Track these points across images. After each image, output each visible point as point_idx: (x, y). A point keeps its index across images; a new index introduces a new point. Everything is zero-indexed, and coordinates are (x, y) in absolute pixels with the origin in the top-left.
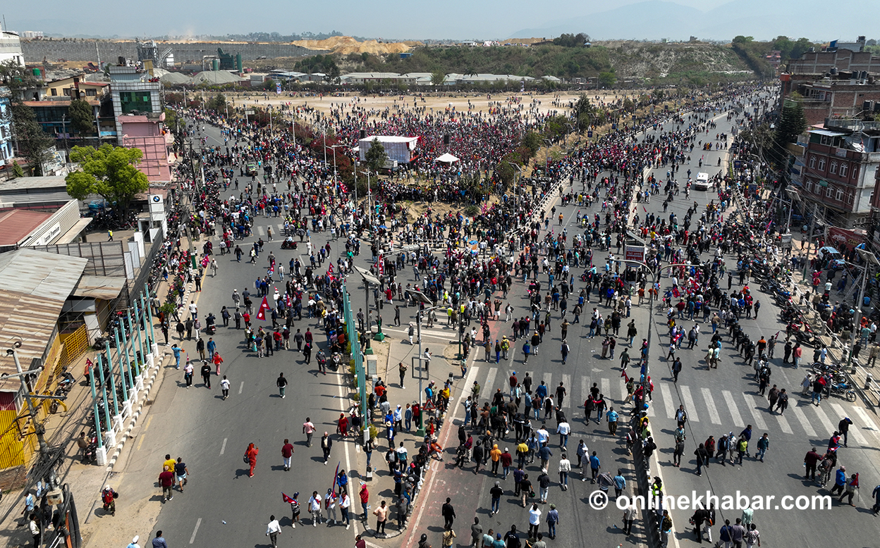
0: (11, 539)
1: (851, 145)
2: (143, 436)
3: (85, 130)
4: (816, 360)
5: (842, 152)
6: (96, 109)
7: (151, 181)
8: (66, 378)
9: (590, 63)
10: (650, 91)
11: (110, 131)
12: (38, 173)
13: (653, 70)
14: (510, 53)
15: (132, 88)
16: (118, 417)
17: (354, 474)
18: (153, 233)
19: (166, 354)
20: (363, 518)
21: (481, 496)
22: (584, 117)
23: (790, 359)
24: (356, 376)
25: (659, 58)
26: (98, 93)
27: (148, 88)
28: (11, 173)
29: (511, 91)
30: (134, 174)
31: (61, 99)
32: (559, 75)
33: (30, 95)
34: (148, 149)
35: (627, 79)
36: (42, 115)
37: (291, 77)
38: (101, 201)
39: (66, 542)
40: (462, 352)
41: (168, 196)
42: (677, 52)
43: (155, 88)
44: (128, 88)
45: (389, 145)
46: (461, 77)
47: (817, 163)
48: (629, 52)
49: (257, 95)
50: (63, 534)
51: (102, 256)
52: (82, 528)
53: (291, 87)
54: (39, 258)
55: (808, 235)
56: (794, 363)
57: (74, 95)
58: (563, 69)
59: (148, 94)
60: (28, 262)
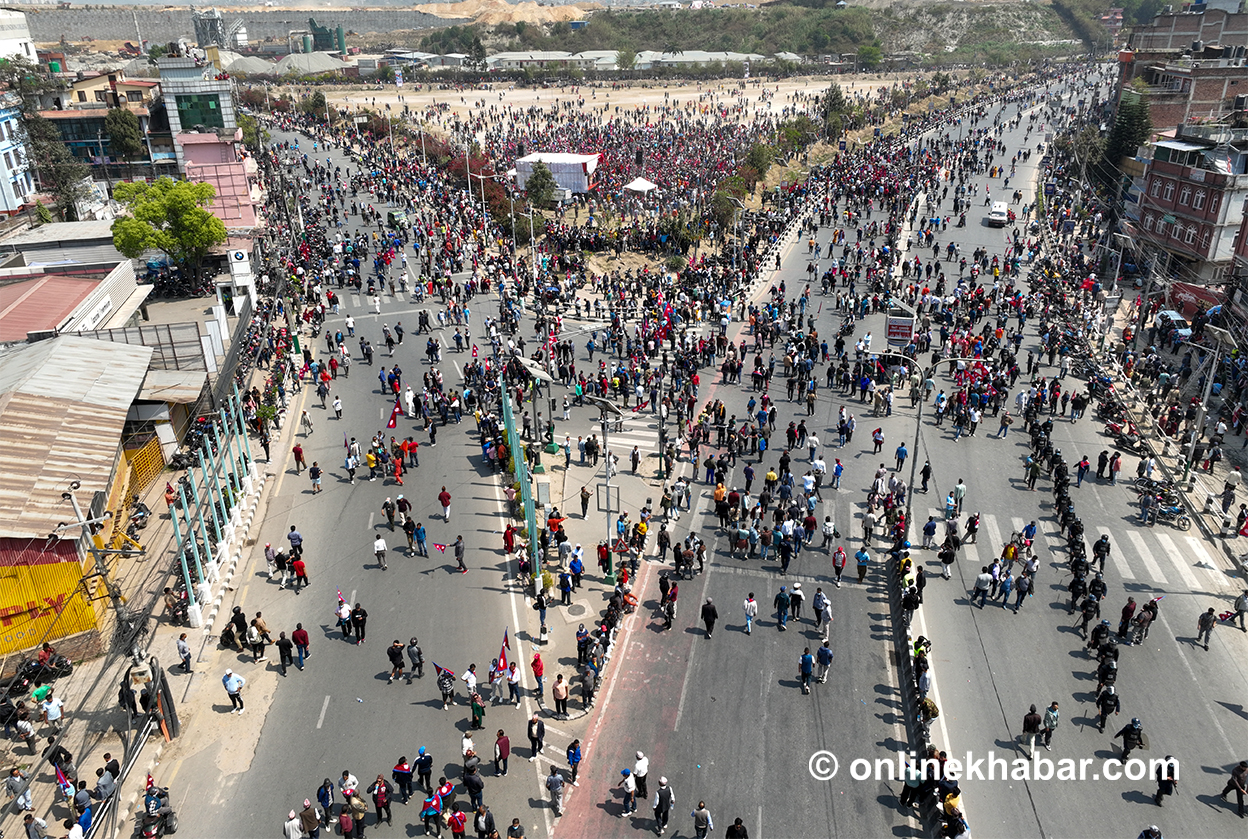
0: (91, 724)
1: (1213, 163)
2: (246, 588)
3: (131, 152)
4: (1140, 475)
5: (1198, 174)
6: (144, 121)
7: (231, 227)
8: (139, 510)
9: (845, 32)
10: (930, 75)
11: (167, 152)
12: (70, 216)
13: (935, 41)
14: (729, 19)
15: (193, 90)
16: (212, 564)
17: (524, 636)
18: (238, 302)
19: (268, 475)
20: (538, 693)
21: (690, 664)
22: (833, 118)
23: (1106, 473)
24: (522, 504)
25: (945, 24)
26: (144, 97)
27: (215, 88)
28: (34, 218)
29: (730, 77)
30: (205, 219)
31: (93, 107)
32: (801, 50)
33: (50, 102)
34: (223, 182)
35: (898, 56)
36: (68, 130)
37: (416, 60)
38: (163, 256)
39: (160, 727)
40: (664, 468)
41: (255, 248)
42: (971, 14)
43: (224, 88)
44: (187, 90)
45: (559, 167)
46: (658, 56)
47: (1162, 189)
48: (901, 15)
49: (369, 89)
50: (156, 718)
51: (172, 343)
52: (179, 708)
53: (417, 77)
54: (88, 347)
55: (1144, 292)
56: (1111, 477)
57: (111, 100)
58: (806, 42)
59: (215, 97)
60: (73, 355)
